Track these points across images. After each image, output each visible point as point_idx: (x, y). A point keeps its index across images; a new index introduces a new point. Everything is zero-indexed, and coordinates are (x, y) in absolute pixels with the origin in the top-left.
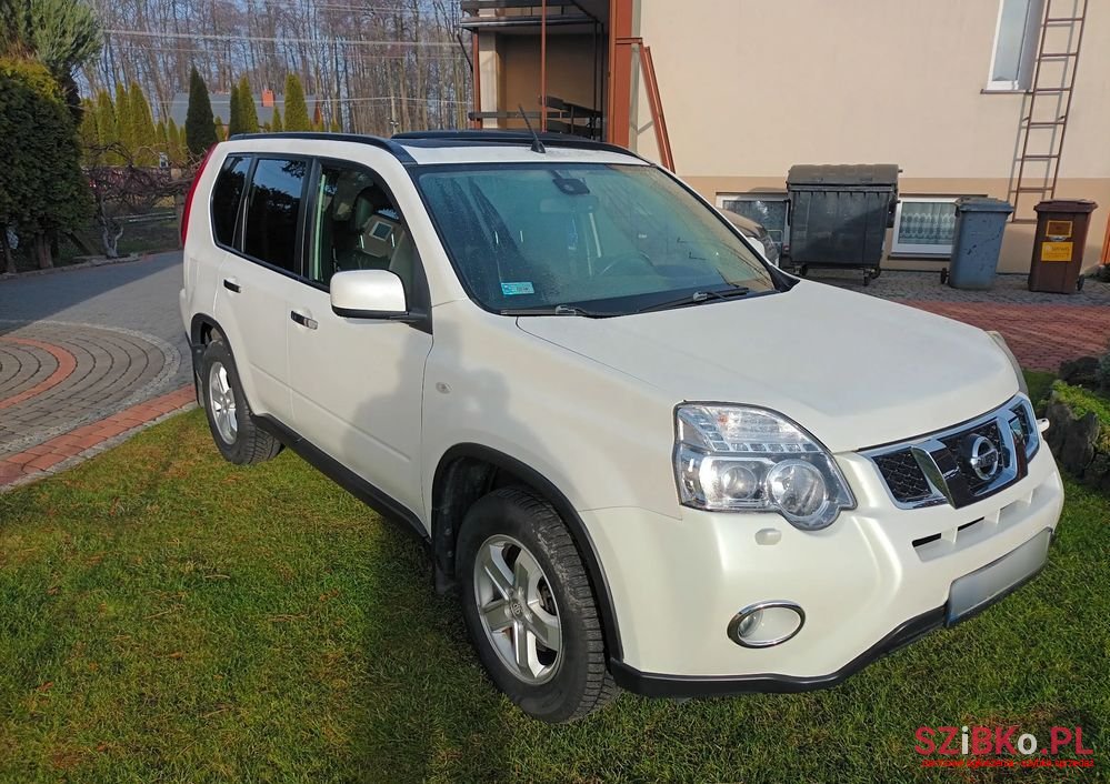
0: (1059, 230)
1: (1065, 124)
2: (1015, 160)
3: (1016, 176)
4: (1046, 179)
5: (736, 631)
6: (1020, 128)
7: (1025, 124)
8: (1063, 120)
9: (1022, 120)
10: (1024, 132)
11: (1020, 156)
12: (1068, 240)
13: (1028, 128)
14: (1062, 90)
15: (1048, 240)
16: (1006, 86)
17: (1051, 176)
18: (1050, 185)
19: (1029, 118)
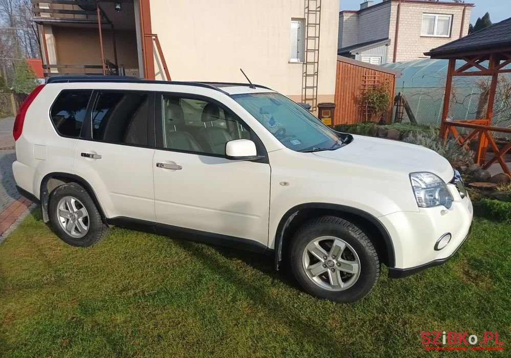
0: (326, 114)
1: (317, 75)
2: (303, 88)
3: (304, 94)
4: (313, 95)
5: (436, 248)
6: (303, 76)
7: (305, 75)
8: (316, 74)
9: (303, 73)
10: (304, 78)
11: (304, 87)
12: (329, 117)
13: (306, 77)
14: (315, 63)
15: (323, 118)
16: (295, 60)
17: (315, 94)
18: (315, 97)
19: (306, 73)
